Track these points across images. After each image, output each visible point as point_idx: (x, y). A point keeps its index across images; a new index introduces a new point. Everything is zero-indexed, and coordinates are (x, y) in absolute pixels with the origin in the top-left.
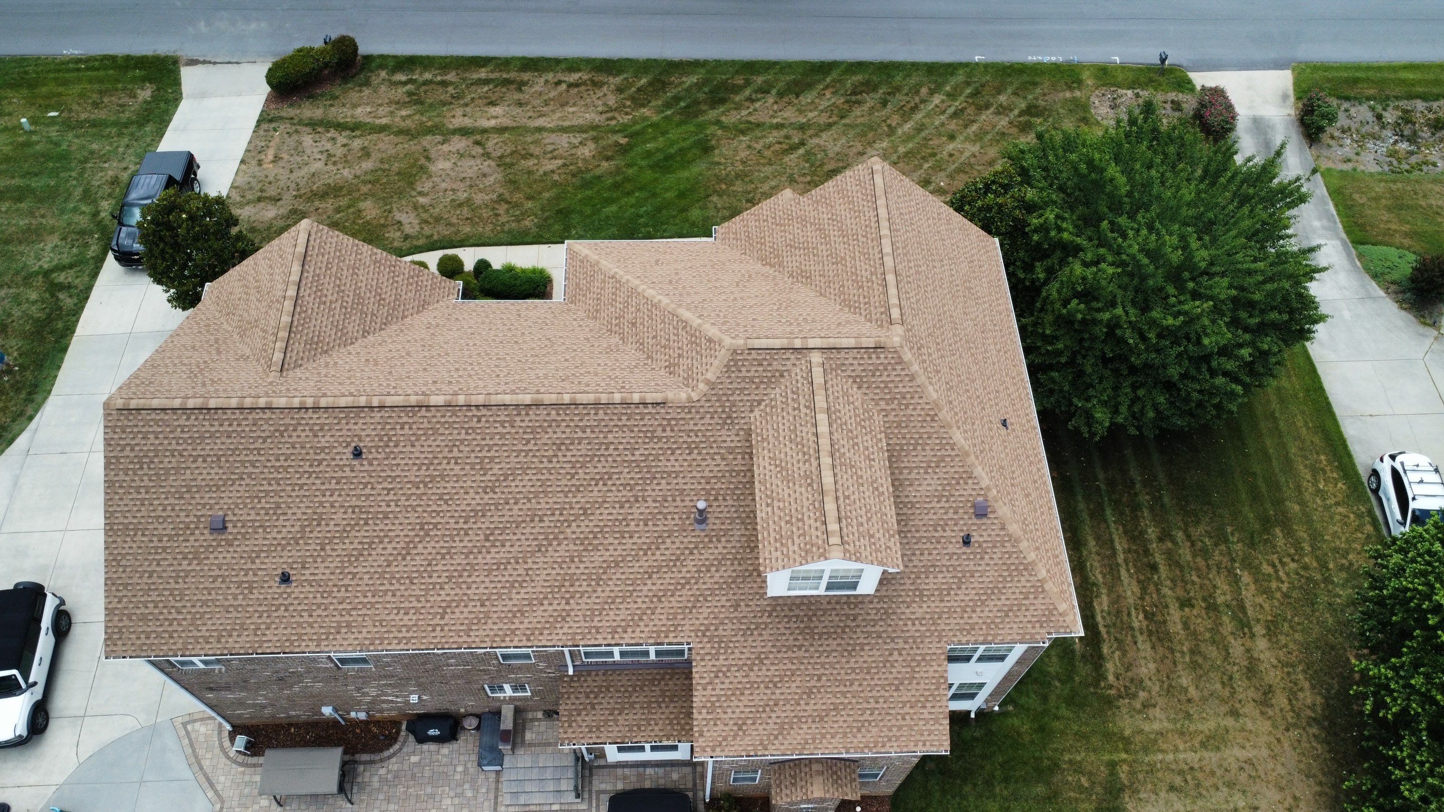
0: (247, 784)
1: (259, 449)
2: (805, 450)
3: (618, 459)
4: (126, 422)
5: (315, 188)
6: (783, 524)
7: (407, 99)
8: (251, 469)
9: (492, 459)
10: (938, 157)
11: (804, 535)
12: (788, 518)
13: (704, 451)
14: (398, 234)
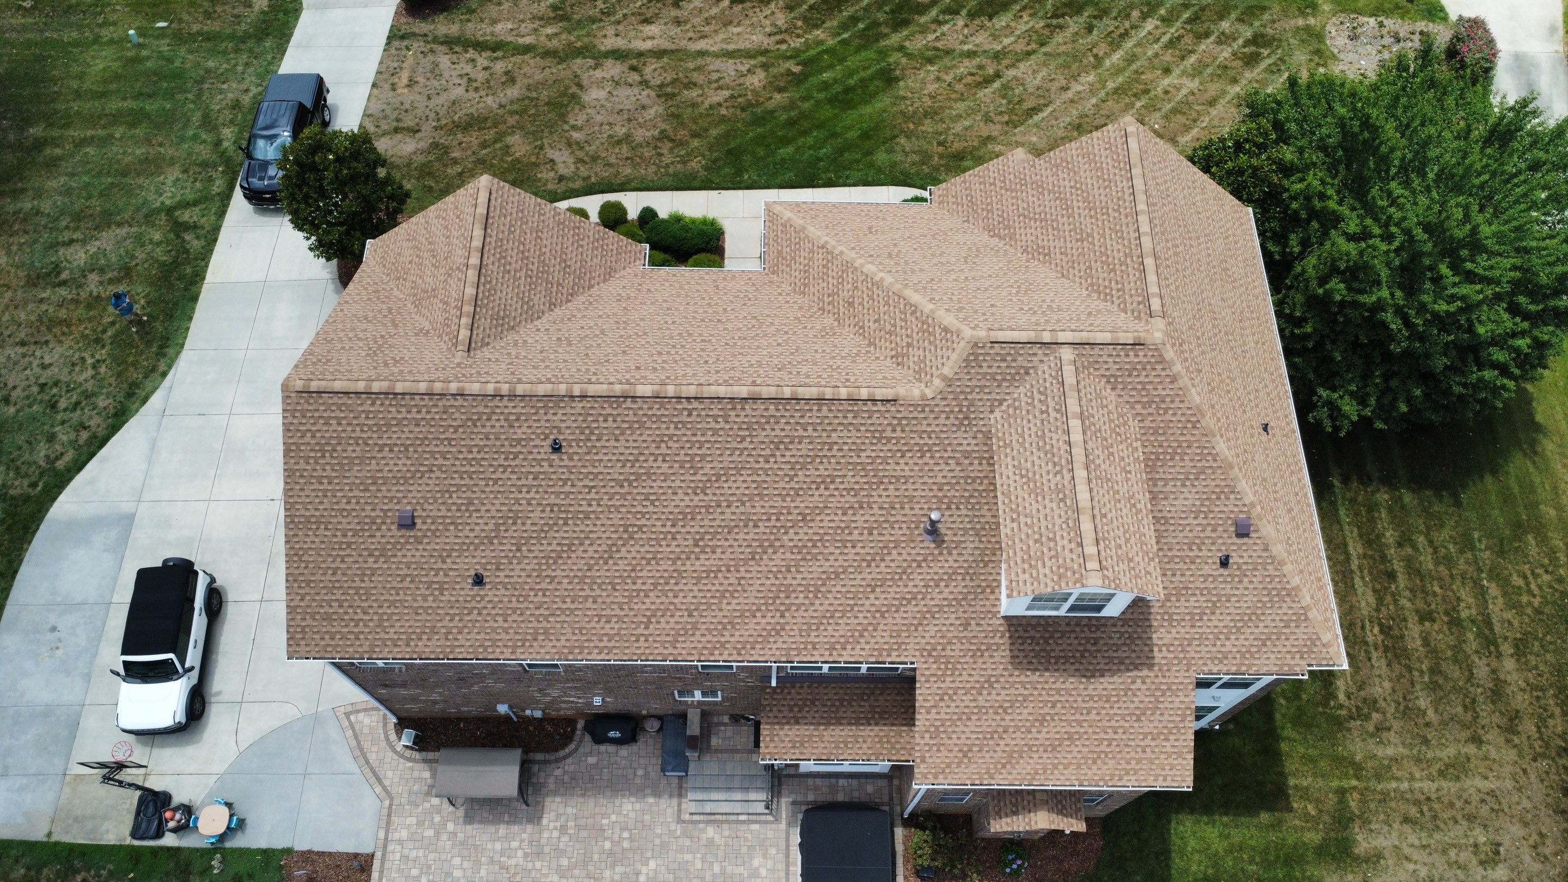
0: (416, 780)
1: (450, 440)
2: (1056, 459)
3: (843, 461)
4: (306, 406)
5: (456, 118)
6: (1031, 543)
7: (552, 15)
8: (440, 461)
9: (703, 457)
10: (1152, 93)
11: (1056, 556)
12: (1037, 536)
13: (938, 455)
14: (552, 174)
